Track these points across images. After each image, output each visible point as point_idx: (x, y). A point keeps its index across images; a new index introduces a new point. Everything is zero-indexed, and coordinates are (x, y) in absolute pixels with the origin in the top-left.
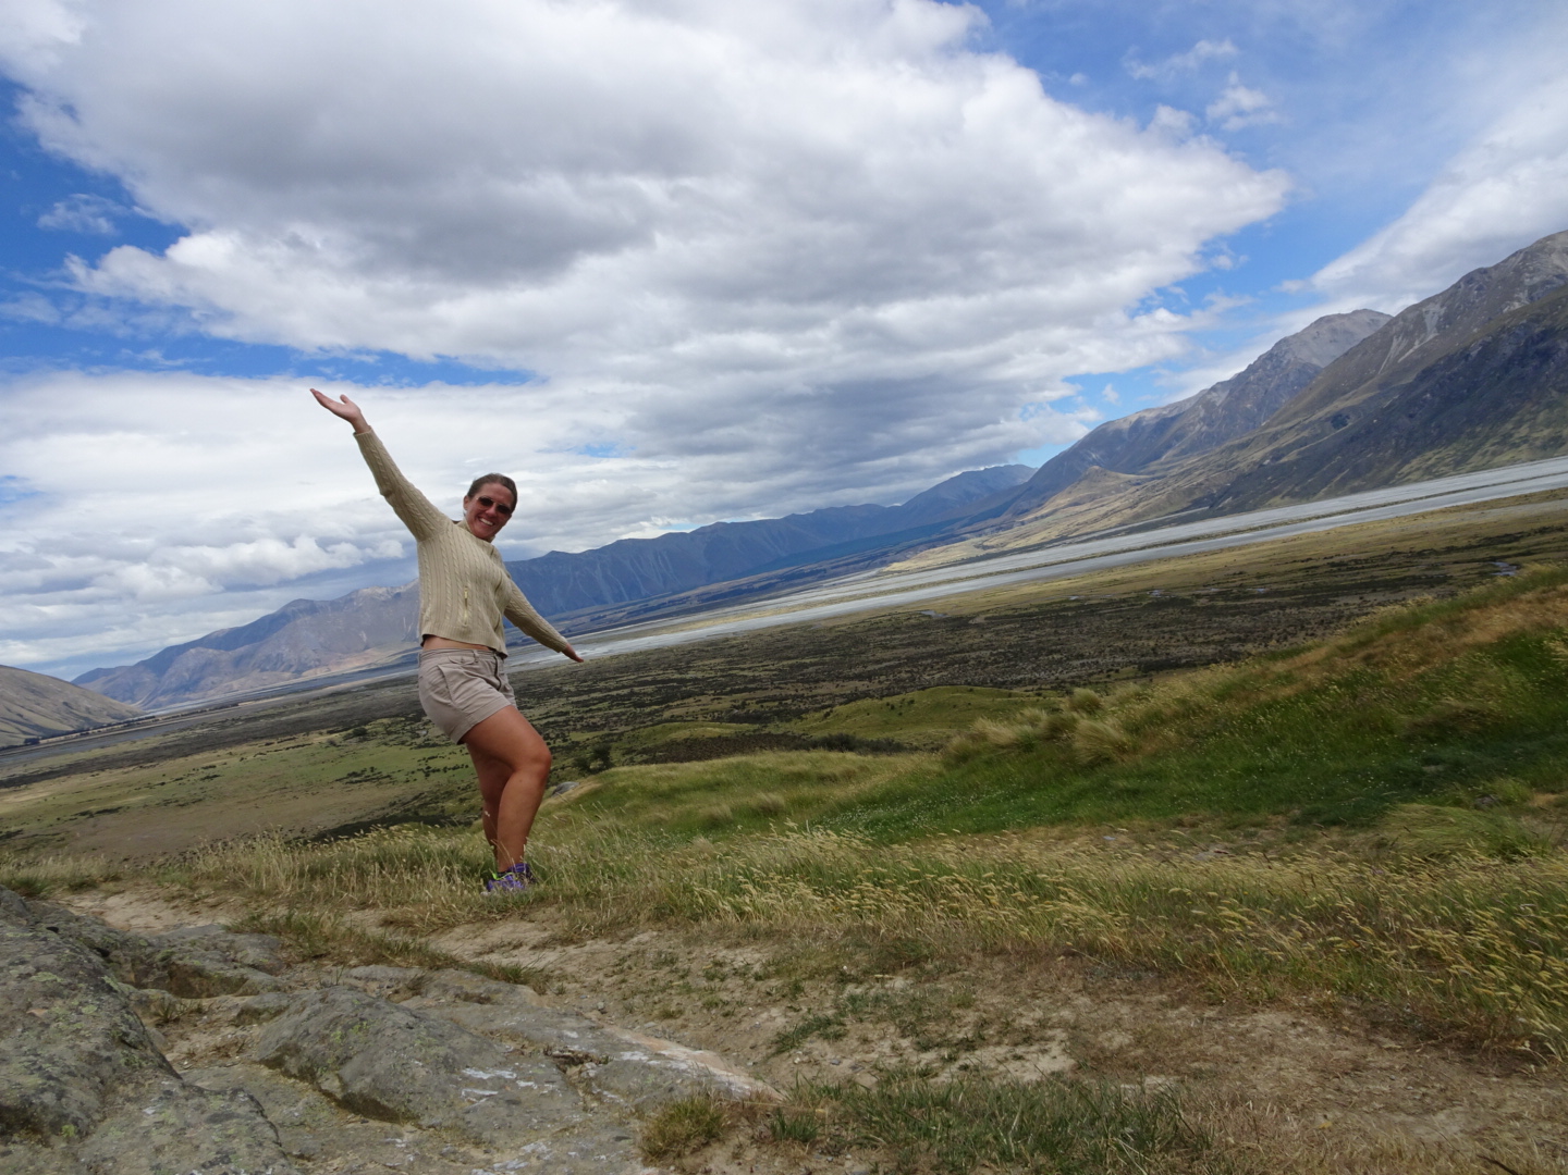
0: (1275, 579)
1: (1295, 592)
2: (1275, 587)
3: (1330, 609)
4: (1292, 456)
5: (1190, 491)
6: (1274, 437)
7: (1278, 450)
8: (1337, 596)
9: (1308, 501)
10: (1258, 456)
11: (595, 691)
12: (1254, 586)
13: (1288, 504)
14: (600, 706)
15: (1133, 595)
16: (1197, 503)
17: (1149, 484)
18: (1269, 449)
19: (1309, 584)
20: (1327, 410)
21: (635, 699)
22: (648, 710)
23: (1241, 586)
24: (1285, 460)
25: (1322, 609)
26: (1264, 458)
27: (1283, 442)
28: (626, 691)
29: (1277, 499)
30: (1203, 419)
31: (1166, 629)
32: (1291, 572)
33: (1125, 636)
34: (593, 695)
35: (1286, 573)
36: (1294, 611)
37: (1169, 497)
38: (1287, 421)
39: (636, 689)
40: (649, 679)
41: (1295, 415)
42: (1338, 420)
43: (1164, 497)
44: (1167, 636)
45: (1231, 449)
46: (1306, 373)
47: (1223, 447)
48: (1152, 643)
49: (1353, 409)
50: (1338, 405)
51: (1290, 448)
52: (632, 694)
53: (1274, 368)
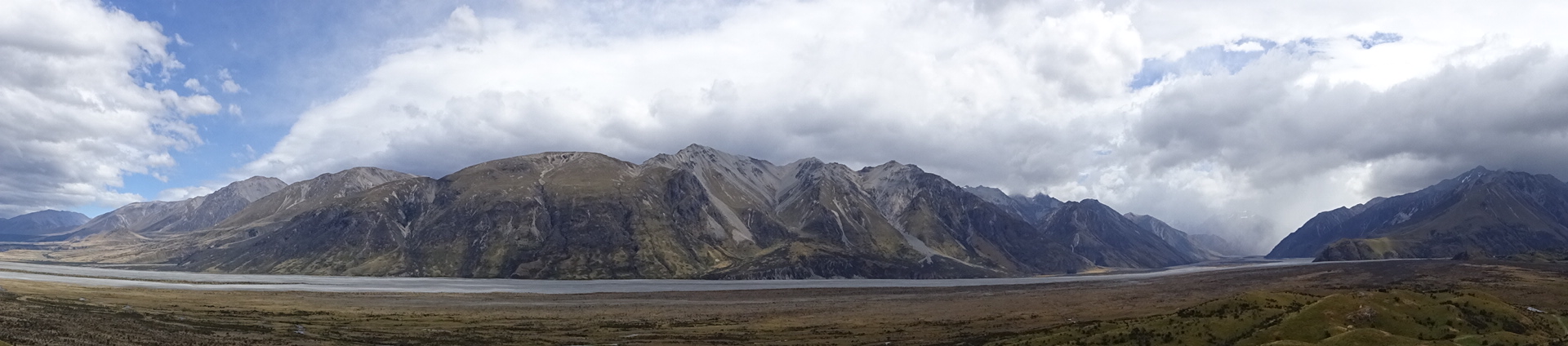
0: (191, 314)
1: (197, 324)
2: (189, 318)
3: (209, 337)
4: (226, 246)
5: (169, 253)
6: (219, 234)
7: (219, 241)
8: (216, 330)
9: (228, 273)
10: (208, 242)
12: (179, 315)
13: (217, 273)
15: (115, 305)
16: (171, 261)
17: (149, 243)
18: (216, 239)
19: (206, 320)
20: (248, 225)
23: (172, 313)
24: (221, 247)
25: (206, 336)
26: (211, 244)
27: (223, 237)
29: (212, 269)
30: (186, 214)
31: (121, 330)
32: (201, 311)
33: (97, 329)
35: (198, 311)
36: (191, 334)
37: (157, 254)
38: (228, 226)
41: (232, 224)
42: (252, 232)
43: (155, 253)
44: (119, 334)
45: (197, 235)
46: (243, 203)
47: (192, 233)
48: (109, 337)
49: (261, 228)
50: (253, 225)
51: (226, 241)
53: (227, 196)
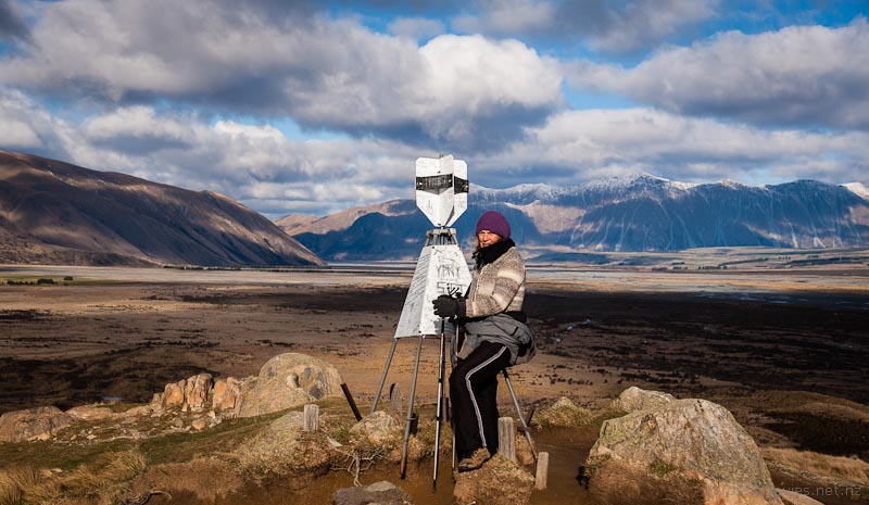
11: (736, 338)
14: (739, 355)
21: (778, 357)
22: (788, 372)
28: (770, 346)
34: (733, 342)
39: (781, 347)
40: (799, 338)
52: (776, 350)
